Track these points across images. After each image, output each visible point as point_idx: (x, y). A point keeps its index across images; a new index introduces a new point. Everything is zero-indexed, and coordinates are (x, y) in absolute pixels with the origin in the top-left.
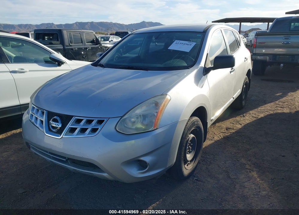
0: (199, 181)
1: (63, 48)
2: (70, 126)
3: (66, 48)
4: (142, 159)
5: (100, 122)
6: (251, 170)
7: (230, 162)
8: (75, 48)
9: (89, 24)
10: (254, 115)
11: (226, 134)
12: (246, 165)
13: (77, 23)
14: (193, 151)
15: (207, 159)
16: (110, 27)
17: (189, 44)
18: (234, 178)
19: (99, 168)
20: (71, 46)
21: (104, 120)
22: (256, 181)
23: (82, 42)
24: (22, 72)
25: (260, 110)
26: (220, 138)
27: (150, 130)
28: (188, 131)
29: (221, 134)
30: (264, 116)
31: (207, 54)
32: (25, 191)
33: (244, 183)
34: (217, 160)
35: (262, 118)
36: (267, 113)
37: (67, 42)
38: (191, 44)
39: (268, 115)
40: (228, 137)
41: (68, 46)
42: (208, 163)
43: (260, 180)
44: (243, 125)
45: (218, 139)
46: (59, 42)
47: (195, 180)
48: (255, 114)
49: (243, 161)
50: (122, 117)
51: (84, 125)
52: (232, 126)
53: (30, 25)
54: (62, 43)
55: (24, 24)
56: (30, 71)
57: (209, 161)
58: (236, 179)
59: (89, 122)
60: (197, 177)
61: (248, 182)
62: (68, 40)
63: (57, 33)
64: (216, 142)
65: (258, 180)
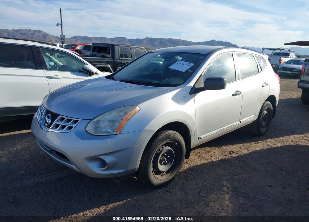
0: (168, 192)
1: (112, 61)
2: (56, 123)
3: (116, 61)
4: (101, 157)
5: (76, 122)
6: (226, 192)
7: (211, 182)
8: (124, 62)
9: (158, 40)
10: (270, 144)
11: (226, 157)
12: (224, 187)
13: (148, 39)
14: (170, 163)
15: (190, 176)
16: (178, 44)
17: (188, 64)
18: (204, 196)
19: (67, 159)
20: (120, 60)
21: (78, 121)
22: (224, 203)
23: (132, 57)
24: (56, 78)
25: (281, 139)
26: (218, 159)
27: (113, 134)
28: (159, 142)
29: (222, 156)
30: (282, 146)
31: (201, 75)
32: (26, 173)
33: (211, 202)
34: (198, 178)
35: (277, 148)
36: (286, 144)
37: (117, 55)
38: (189, 64)
39: (286, 146)
40: (226, 160)
41: (118, 60)
42: (189, 179)
43: (228, 203)
44: (250, 151)
45: (215, 160)
46: (110, 56)
47: (166, 191)
48: (272, 143)
49: (225, 183)
50: (92, 120)
51: (71, 124)
52: (238, 151)
53: (105, 38)
54: (113, 56)
55: (100, 37)
56: (63, 78)
57: (191, 177)
58: (205, 197)
59: (69, 121)
60: (169, 188)
61: (215, 202)
62: (119, 53)
63: (110, 47)
64: (210, 162)
65: (227, 202)
